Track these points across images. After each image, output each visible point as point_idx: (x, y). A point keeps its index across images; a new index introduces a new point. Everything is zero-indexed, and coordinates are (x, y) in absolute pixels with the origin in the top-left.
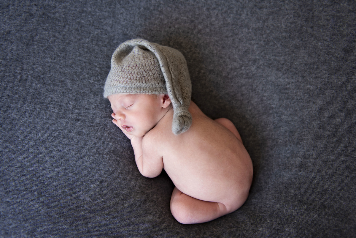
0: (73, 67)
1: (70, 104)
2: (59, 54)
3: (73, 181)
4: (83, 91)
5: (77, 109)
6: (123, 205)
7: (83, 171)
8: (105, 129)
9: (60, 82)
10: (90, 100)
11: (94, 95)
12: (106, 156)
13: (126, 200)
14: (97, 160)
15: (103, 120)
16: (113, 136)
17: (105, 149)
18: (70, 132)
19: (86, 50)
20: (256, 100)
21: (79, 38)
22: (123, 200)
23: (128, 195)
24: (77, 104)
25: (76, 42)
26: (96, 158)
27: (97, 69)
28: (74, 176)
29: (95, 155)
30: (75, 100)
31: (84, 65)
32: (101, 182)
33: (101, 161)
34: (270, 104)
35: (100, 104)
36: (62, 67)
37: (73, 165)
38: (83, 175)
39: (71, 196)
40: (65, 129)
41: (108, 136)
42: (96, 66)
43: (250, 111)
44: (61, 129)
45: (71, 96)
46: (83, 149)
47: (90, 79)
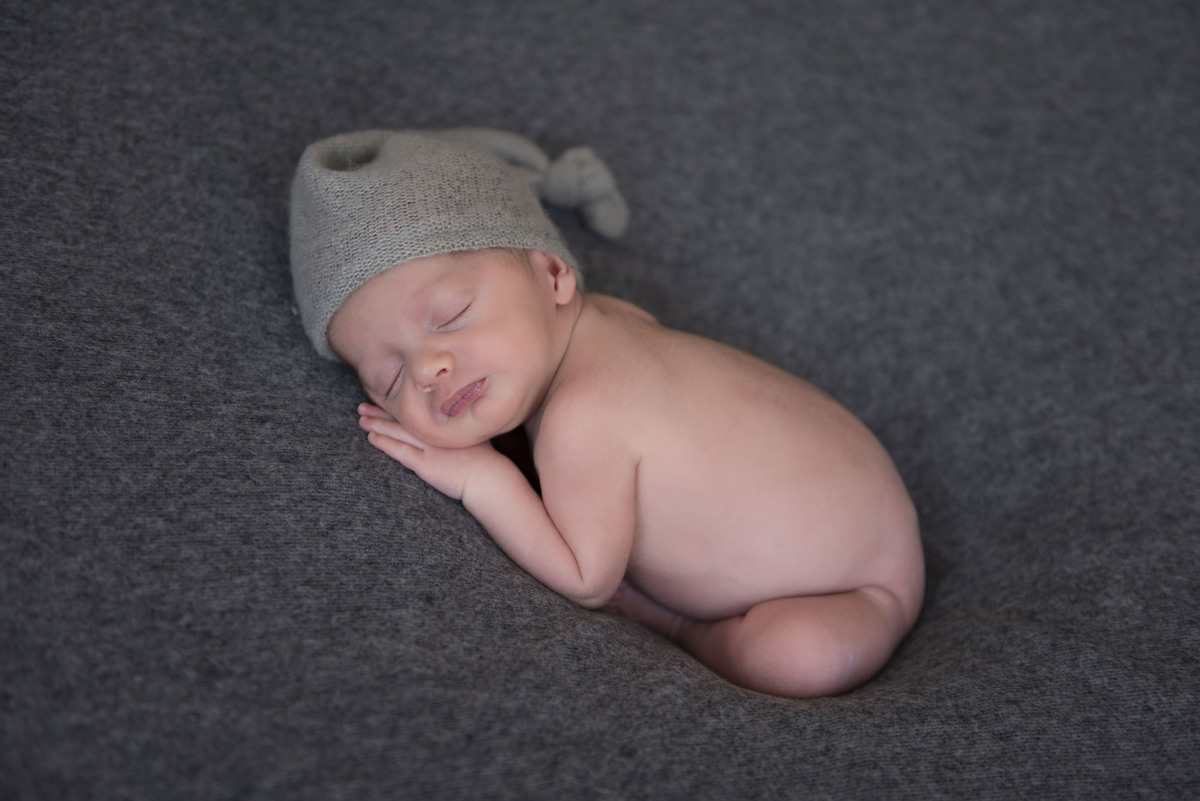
2: (89, 227)
5: (238, 387)
9: (132, 311)
19: (184, 210)
21: (142, 173)
25: (135, 188)
26: (377, 528)
27: (251, 268)
31: (197, 256)
36: (117, 264)
45: (196, 350)
47: (245, 299)
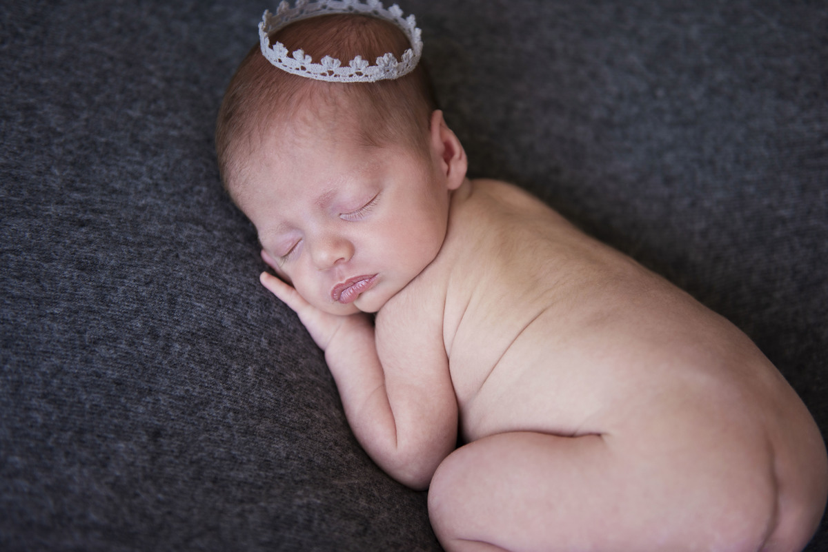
0: (68, 70)
1: (52, 174)
3: (44, 425)
4: (103, 140)
6: (241, 515)
7: (89, 393)
8: (177, 256)
10: (130, 168)
11: (144, 152)
12: (177, 347)
13: (252, 500)
14: (147, 356)
15: (173, 227)
16: (210, 282)
17: (177, 322)
18: (49, 260)
20: (719, 195)
22: (242, 501)
23: (260, 488)
24: (78, 175)
28: (50, 408)
29: (137, 341)
30: (73, 164)
32: (156, 434)
33: (160, 364)
34: (770, 207)
35: (166, 179)
37: (48, 372)
38: (87, 406)
39: (34, 480)
40: (29, 250)
41: (188, 278)
42: (150, 74)
43: (704, 234)
44: (13, 251)
46: (92, 317)
